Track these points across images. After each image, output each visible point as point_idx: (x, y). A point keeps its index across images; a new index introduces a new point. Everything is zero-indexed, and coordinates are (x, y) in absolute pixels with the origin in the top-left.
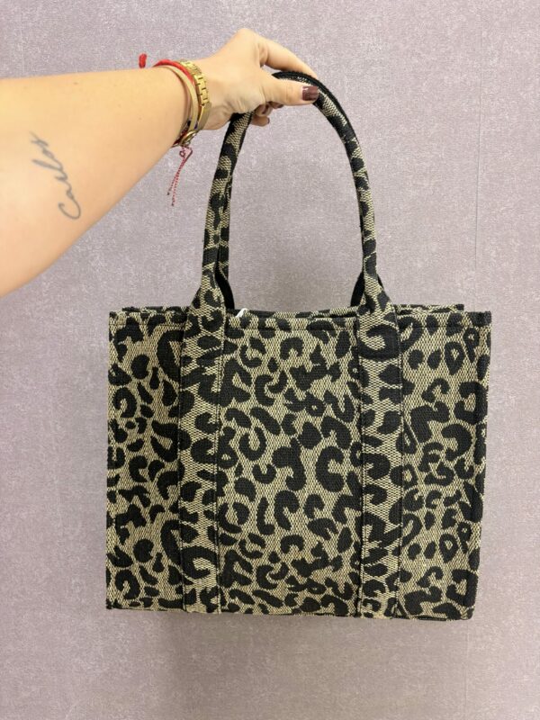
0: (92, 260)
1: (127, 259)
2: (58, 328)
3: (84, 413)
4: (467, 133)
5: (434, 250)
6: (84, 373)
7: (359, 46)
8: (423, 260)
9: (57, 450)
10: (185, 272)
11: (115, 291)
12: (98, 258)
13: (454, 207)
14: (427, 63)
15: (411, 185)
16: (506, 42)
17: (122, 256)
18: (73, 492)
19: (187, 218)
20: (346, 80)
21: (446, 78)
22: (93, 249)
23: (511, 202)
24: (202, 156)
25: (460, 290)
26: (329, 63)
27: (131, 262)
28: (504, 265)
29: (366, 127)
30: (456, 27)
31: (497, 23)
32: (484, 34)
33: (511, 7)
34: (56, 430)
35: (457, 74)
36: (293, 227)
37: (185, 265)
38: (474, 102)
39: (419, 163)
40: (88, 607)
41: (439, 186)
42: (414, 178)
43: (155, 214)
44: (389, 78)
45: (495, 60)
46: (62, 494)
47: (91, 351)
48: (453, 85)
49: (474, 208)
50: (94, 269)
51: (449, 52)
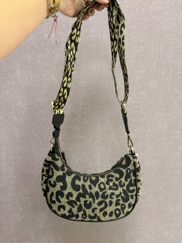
0: (16, 72)
1: (29, 72)
2: (3, 98)
3: (14, 129)
4: (157, 29)
5: (143, 73)
6: (14, 115)
8: (139, 76)
9: (4, 143)
10: (52, 78)
11: (25, 84)
12: (18, 71)
13: (151, 57)
15: (136, 48)
17: (27, 71)
18: (10, 158)
19: (53, 57)
21: (151, 7)
22: (16, 67)
23: (171, 56)
25: (151, 88)
28: (167, 79)
34: (3, 136)
35: (155, 6)
36: (92, 62)
37: (52, 75)
38: (160, 17)
39: (139, 39)
40: (17, 197)
41: (146, 49)
42: (137, 45)
43: (40, 55)
44: (130, 6)
45: (169, 2)
46: (6, 158)
47: (16, 107)
48: (153, 10)
49: (158, 58)
50: (17, 76)
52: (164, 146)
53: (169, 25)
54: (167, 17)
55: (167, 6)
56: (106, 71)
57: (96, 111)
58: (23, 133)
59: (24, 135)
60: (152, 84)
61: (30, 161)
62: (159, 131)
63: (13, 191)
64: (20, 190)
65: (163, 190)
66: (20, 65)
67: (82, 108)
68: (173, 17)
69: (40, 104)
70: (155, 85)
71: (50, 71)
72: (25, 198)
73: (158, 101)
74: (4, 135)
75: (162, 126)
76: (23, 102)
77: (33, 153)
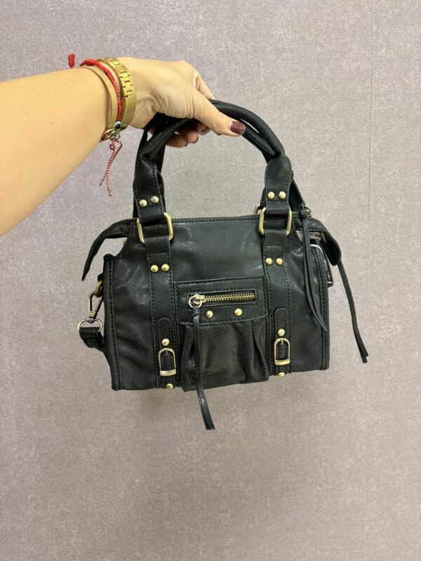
0: (42, 216)
2: (11, 276)
3: (37, 350)
4: (361, 111)
5: (335, 207)
6: (36, 315)
7: (272, 36)
8: (326, 216)
11: (63, 243)
12: (47, 215)
13: (351, 172)
14: (329, 51)
15: (317, 153)
16: (392, 37)
20: (262, 64)
21: (344, 64)
23: (397, 167)
25: (357, 240)
26: (248, 49)
28: (392, 219)
29: (279, 104)
30: (351, 22)
31: (385, 20)
32: (375, 29)
33: (396, 8)
34: (11, 366)
35: (353, 61)
36: (218, 188)
38: (367, 85)
39: (322, 134)
40: (43, 518)
41: (339, 154)
42: (318, 147)
44: (297, 63)
45: (384, 50)
46: (17, 422)
47: (42, 296)
48: (350, 71)
49: (368, 172)
50: (44, 225)
51: (347, 43)
53: (388, 100)
54: (382, 83)
55: (381, 61)
58: (59, 359)
59: (60, 362)
60: (357, 233)
61: (75, 427)
62: (382, 341)
63: (33, 504)
65: (404, 488)
66: (51, 201)
68: (394, 82)
70: (364, 233)
71: (120, 212)
73: (375, 271)
74: (14, 363)
76: (59, 286)
77: (82, 406)
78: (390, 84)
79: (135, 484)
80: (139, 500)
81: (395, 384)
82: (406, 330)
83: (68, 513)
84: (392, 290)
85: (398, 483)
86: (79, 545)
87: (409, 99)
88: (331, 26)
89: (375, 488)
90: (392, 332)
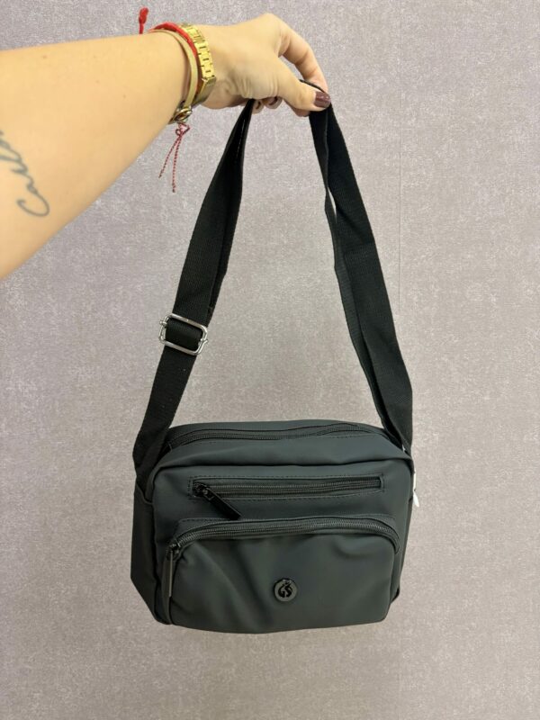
0: (10, 297)
1: (49, 297)
4: (389, 186)
10: (112, 312)
11: (36, 331)
12: (16, 296)
14: (352, 119)
17: (43, 294)
20: (276, 129)
21: (369, 134)
22: (11, 286)
23: (430, 250)
24: (131, 195)
27: (54, 301)
28: (425, 309)
29: (296, 175)
30: (377, 87)
32: (403, 95)
35: (379, 131)
37: (112, 305)
38: (395, 157)
43: (81, 252)
45: (413, 120)
47: (7, 395)
49: (397, 255)
50: (12, 308)
51: (372, 111)
52: (437, 494)
53: (418, 175)
54: (411, 156)
55: (410, 132)
56: (261, 291)
57: (241, 401)
58: (25, 473)
59: (27, 477)
61: (43, 559)
64: (8, 654)
65: (445, 632)
66: (22, 280)
67: (200, 394)
68: (425, 156)
69: (78, 385)
71: (107, 294)
72: (25, 682)
75: (425, 437)
76: (29, 383)
77: (53, 532)
78: (420, 157)
79: (116, 632)
80: (121, 654)
81: (433, 503)
82: (444, 438)
83: (30, 671)
84: (428, 391)
85: (438, 625)
86: (43, 713)
87: (442, 175)
88: (354, 91)
89: (411, 631)
90: (428, 440)
